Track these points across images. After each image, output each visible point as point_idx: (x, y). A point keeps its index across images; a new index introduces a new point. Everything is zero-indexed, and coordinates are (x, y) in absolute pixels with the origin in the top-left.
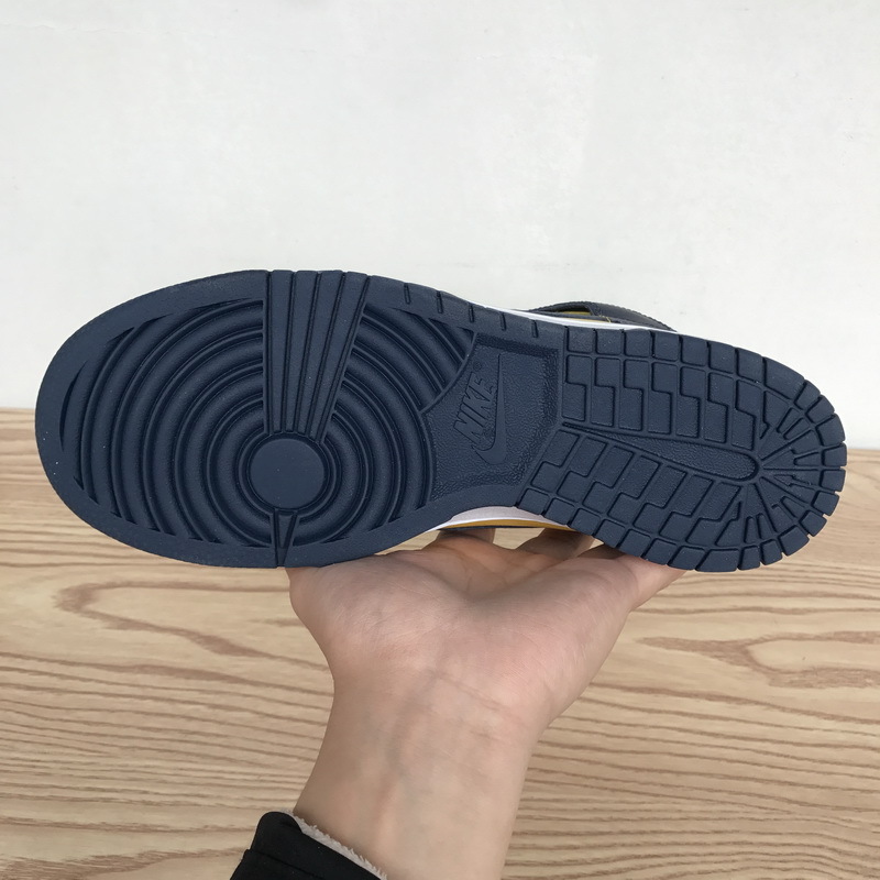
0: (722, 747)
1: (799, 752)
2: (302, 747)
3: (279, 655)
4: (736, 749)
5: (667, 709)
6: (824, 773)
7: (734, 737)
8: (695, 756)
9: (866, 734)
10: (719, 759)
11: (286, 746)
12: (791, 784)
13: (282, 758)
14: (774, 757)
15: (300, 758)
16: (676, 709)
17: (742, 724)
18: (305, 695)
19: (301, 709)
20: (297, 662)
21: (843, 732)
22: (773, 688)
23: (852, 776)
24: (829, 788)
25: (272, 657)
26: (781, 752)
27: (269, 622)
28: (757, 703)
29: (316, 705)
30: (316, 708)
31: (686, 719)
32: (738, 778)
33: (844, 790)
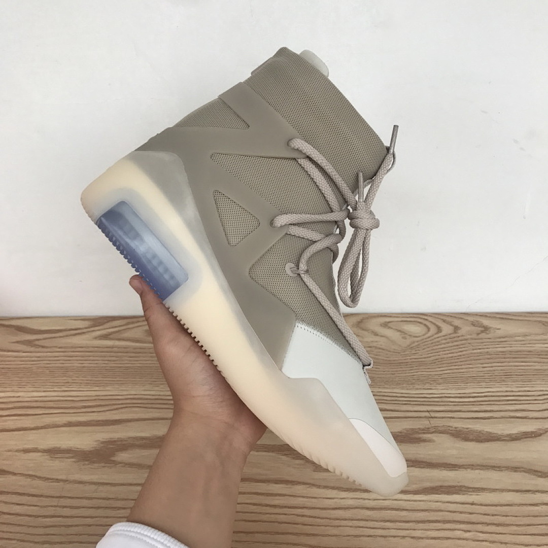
0: (276, 514)
1: (324, 513)
2: (21, 533)
3: (20, 472)
4: (285, 514)
5: (249, 491)
6: (335, 526)
7: (285, 507)
8: (260, 521)
9: (364, 499)
10: (274, 522)
11: (11, 532)
12: (314, 535)
13: (8, 541)
14: (308, 519)
15: (18, 540)
16: (254, 491)
17: (292, 498)
18: (30, 498)
19: (26, 507)
20: (30, 476)
21: (351, 499)
22: (316, 473)
23: (351, 527)
24: (336, 536)
25: (15, 474)
26: (311, 515)
27: (18, 451)
28: (304, 484)
29: (36, 504)
30: (36, 506)
31: (261, 497)
32: (283, 534)
33: (344, 536)
